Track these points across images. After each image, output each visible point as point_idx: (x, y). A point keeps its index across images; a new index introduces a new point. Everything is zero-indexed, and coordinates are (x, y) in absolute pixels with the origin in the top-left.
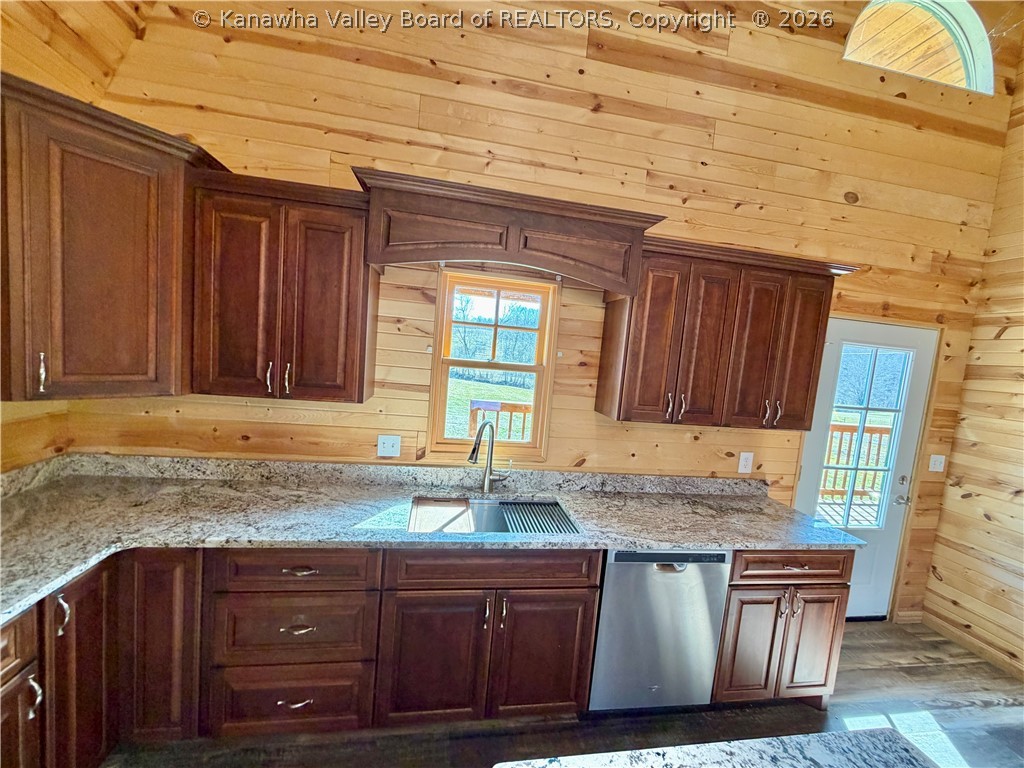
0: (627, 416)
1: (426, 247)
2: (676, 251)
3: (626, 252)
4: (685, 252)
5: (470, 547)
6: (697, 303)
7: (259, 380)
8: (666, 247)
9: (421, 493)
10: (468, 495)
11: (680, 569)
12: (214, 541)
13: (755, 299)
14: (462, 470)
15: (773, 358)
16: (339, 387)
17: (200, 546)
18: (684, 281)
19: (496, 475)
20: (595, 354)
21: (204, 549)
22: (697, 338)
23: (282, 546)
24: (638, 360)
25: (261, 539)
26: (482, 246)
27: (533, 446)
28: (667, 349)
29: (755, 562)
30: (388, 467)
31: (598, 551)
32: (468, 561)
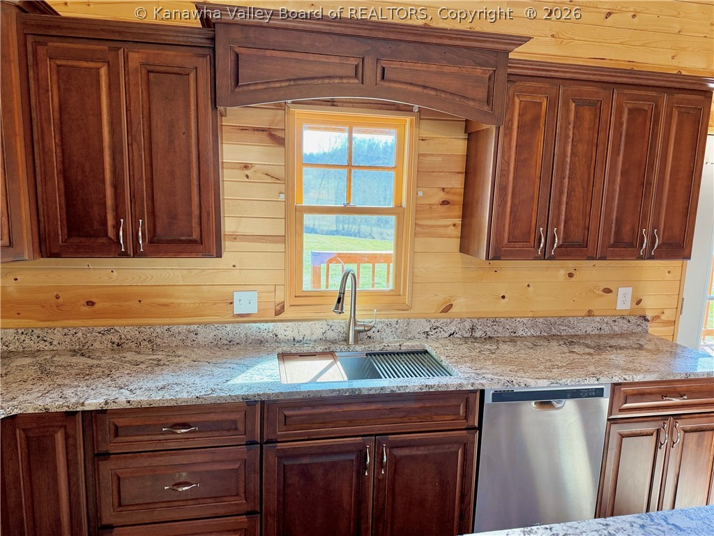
0: (496, 254)
1: (278, 85)
2: (544, 73)
3: (490, 78)
4: (552, 74)
5: (347, 394)
6: (567, 128)
7: (110, 239)
8: (532, 69)
9: (285, 348)
10: (333, 348)
11: (559, 405)
12: (93, 402)
13: (628, 121)
14: (324, 322)
15: (649, 184)
16: (195, 242)
17: (80, 409)
18: (553, 104)
19: (361, 325)
20: (458, 191)
21: (84, 412)
22: (568, 167)
23: (161, 405)
24: (506, 195)
25: (139, 399)
26: (337, 81)
27: (396, 293)
28: (537, 180)
29: (634, 395)
30: (247, 325)
31: (474, 392)
32: (346, 408)
